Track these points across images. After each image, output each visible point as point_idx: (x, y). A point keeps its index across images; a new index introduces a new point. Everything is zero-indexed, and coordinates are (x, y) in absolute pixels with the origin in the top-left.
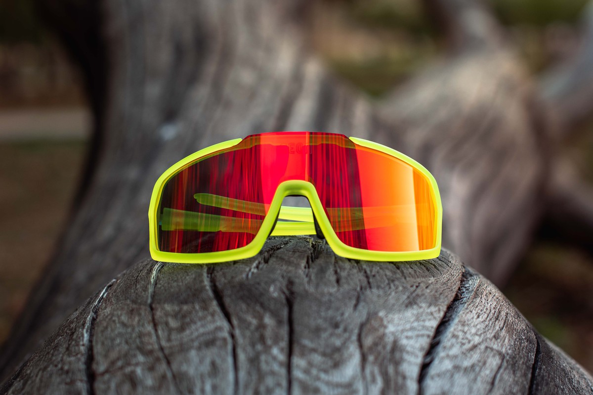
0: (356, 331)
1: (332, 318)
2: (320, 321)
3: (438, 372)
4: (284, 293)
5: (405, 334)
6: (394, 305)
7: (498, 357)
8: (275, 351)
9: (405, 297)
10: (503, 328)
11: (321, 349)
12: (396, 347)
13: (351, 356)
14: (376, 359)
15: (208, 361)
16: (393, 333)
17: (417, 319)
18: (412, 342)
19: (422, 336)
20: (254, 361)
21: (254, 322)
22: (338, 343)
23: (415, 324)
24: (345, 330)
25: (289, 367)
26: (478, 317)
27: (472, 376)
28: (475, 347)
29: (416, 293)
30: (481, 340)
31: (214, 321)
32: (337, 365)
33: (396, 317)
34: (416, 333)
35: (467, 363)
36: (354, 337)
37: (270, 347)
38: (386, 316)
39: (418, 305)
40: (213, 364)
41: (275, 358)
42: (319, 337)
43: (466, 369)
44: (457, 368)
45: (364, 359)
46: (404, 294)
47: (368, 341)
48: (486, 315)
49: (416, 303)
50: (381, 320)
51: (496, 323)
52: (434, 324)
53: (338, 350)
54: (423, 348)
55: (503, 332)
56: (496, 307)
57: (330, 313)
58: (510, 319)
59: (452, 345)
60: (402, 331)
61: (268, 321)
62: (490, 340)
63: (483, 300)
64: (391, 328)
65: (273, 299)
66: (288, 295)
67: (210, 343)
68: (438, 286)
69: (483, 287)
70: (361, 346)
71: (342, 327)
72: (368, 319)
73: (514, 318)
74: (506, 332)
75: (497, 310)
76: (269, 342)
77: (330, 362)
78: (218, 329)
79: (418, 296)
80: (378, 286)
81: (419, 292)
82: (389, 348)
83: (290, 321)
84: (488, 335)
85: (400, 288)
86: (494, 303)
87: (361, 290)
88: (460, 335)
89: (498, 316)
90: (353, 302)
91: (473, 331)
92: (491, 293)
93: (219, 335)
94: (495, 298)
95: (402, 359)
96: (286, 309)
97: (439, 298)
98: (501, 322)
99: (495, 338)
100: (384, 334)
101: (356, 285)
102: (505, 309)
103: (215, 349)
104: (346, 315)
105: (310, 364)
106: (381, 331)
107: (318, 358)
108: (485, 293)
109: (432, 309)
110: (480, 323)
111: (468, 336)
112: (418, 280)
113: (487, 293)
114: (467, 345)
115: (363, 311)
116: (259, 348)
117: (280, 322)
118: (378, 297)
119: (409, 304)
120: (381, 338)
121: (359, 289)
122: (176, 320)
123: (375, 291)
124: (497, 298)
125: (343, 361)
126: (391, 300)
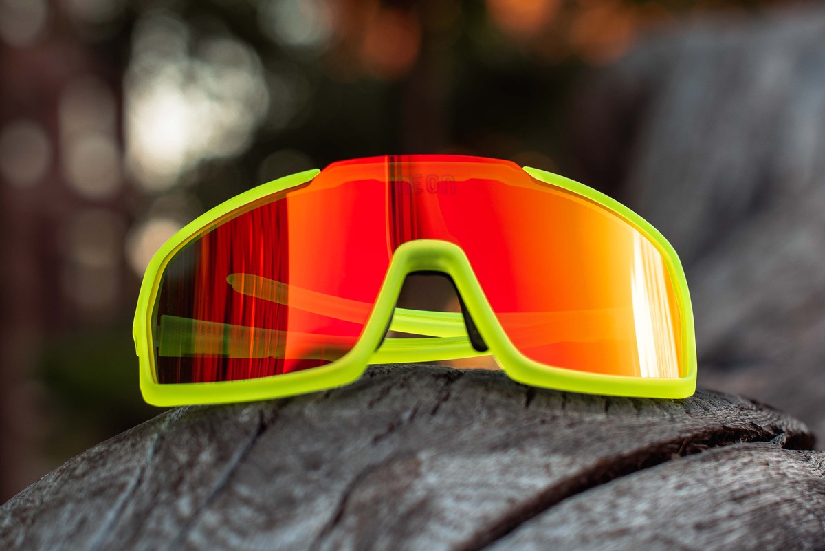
0: (350, 478)
1: (315, 454)
2: (291, 459)
4: (262, 417)
6: (463, 444)
8: (184, 503)
9: (501, 434)
10: (737, 517)
11: (259, 501)
12: (422, 511)
14: (361, 523)
15: (78, 517)
16: (429, 488)
18: (465, 506)
19: (497, 498)
20: (140, 519)
21: (184, 459)
22: (299, 493)
23: (494, 479)
24: (327, 474)
25: (189, 525)
26: (678, 487)
28: (622, 532)
29: (533, 429)
30: (650, 524)
31: (130, 461)
32: (270, 524)
33: (454, 463)
34: (483, 491)
36: (339, 487)
37: (179, 496)
38: (433, 458)
39: (522, 450)
40: (83, 522)
41: (175, 512)
45: (338, 519)
46: (501, 429)
47: (365, 494)
49: (517, 446)
50: (419, 464)
51: (725, 506)
52: (541, 483)
53: (292, 503)
54: (485, 518)
55: (736, 523)
56: (757, 484)
57: (318, 446)
58: (786, 509)
59: (564, 521)
60: (452, 487)
61: (206, 457)
62: (680, 527)
63: (727, 468)
64: (432, 479)
65: (237, 424)
66: (266, 421)
67: (99, 492)
68: (603, 428)
69: (753, 452)
70: (345, 499)
71: (325, 468)
72: (389, 462)
73: (809, 512)
74: (745, 524)
75: (754, 489)
76: (184, 488)
77: (261, 519)
78: (128, 471)
79: (534, 435)
80: (453, 413)
81: (542, 429)
82: (402, 509)
83: (244, 458)
84: (681, 520)
85: (500, 419)
86: (760, 478)
87: (412, 418)
88: (600, 508)
89: (744, 497)
90: (375, 432)
91: (642, 506)
92: (767, 464)
93: (122, 479)
94: (773, 473)
95: (422, 530)
96: (248, 441)
97: (590, 445)
98: (748, 506)
99: (699, 527)
100: (408, 487)
101: (405, 409)
102: (788, 493)
103: (99, 501)
104: (348, 450)
105: (226, 522)
106: (405, 481)
107: (246, 512)
108: (746, 460)
109: (555, 460)
110: (674, 498)
111: (621, 514)
112: (558, 413)
113: (751, 461)
114: (606, 526)
115: (387, 449)
116: (164, 496)
117: (222, 458)
118: (439, 428)
119: (503, 446)
120: (397, 494)
121: (406, 415)
122: (89, 463)
123: (438, 420)
124: (779, 474)
125: (288, 520)
126: (465, 435)
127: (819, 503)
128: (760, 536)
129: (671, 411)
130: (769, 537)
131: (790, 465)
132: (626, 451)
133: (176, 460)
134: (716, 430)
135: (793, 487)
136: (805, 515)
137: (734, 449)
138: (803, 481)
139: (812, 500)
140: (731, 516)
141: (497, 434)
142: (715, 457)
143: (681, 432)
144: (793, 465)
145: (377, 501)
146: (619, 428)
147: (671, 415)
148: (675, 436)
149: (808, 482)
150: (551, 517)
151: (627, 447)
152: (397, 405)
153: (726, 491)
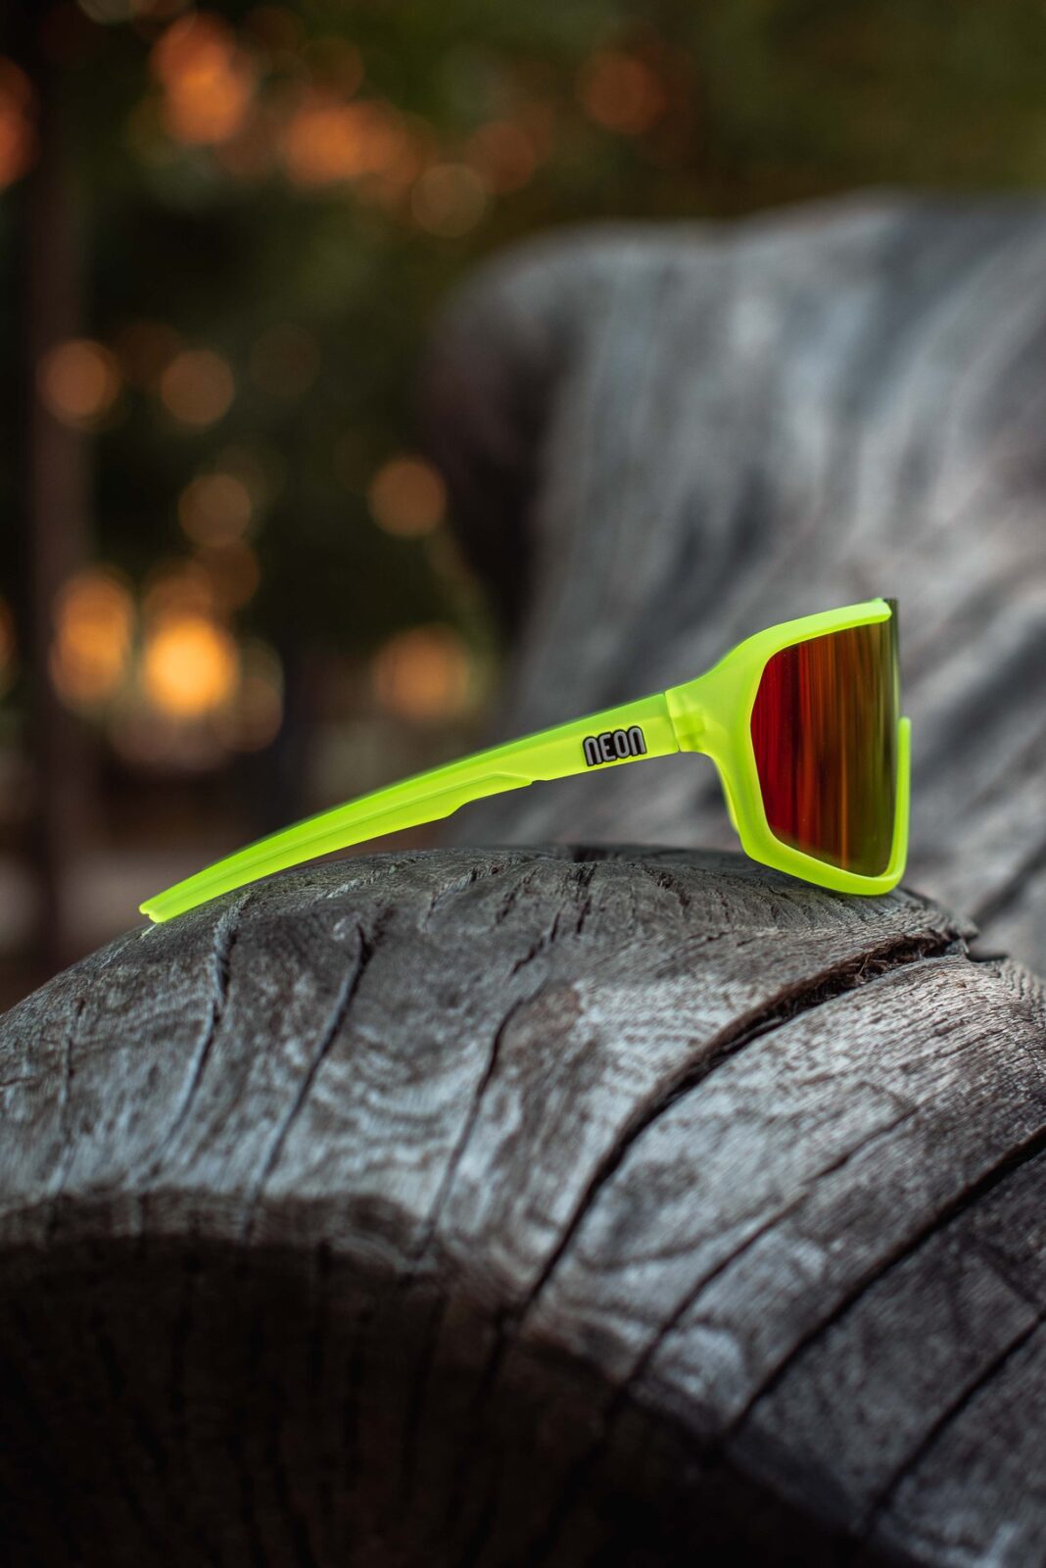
0: (499, 1016)
1: (448, 985)
2: (417, 992)
3: (687, 1116)
4: (362, 935)
5: (629, 1031)
6: (624, 969)
7: (889, 1108)
8: (292, 1049)
9: (665, 956)
10: (946, 1055)
11: (392, 1047)
12: (593, 1056)
13: (460, 1062)
14: (525, 1074)
15: (145, 1068)
16: (596, 1027)
17: (679, 1003)
18: (640, 1049)
19: (677, 1039)
20: (237, 1069)
21: (272, 990)
22: (440, 1036)
23: (668, 1014)
24: (470, 1012)
25: (309, 1078)
26: (876, 1021)
27: (785, 1136)
28: (825, 1079)
29: (701, 950)
30: (853, 1067)
31: (192, 991)
32: (416, 1079)
33: (618, 996)
34: (660, 1031)
35: (781, 1108)
36: (489, 1028)
37: (284, 1040)
38: (592, 991)
39: (694, 976)
40: (154, 1072)
41: (284, 1061)
42: (402, 1022)
43: (771, 1120)
44: (745, 1115)
45: (493, 1068)
46: (665, 950)
47: (520, 1037)
48: (905, 1022)
49: (688, 971)
50: (577, 996)
51: (930, 1041)
52: (723, 1019)
53: (435, 1049)
54: (666, 1065)
55: (945, 1063)
56: (958, 1011)
57: (449, 975)
58: (994, 1044)
59: (757, 1067)
60: (622, 1025)
61: (303, 987)
62: (886, 1071)
63: (921, 993)
64: (595, 1016)
65: (332, 944)
66: (368, 940)
67: (161, 1034)
68: (779, 946)
69: (945, 971)
70: (496, 1046)
71: (465, 1004)
72: (539, 994)
73: (1019, 1046)
74: (953, 1064)
75: (957, 1019)
76: (286, 1030)
77: (403, 1072)
78: (195, 1005)
79: (703, 957)
80: (601, 930)
81: (711, 949)
82: (568, 1056)
83: (354, 990)
84: (885, 1061)
85: (660, 938)
86: (959, 1004)
87: (553, 935)
88: (794, 1049)
89: (948, 1030)
90: (516, 957)
91: (840, 1045)
92: (964, 986)
93: (191, 1017)
94: (972, 996)
95: (595, 1081)
96: (353, 967)
97: (768, 968)
98: (952, 1043)
99: (905, 1069)
100: (570, 1027)
101: (544, 924)
102: (993, 1023)
103: (167, 1045)
104: (487, 980)
105: (357, 1074)
106: (565, 1019)
107: (379, 1062)
108: (941, 981)
109: (733, 988)
110: (873, 1034)
111: (818, 1055)
112: (724, 927)
113: (946, 983)
114: (803, 1072)
115: (534, 977)
116: (260, 1040)
117: (326, 991)
118: (590, 950)
119: (669, 972)
120: (559, 1034)
121: (547, 933)
122: (123, 992)
123: (586, 938)
124: (979, 998)
125: (435, 1072)
126: (623, 958)
127: (1025, 1033)
128: (971, 1081)
129: (845, 918)
130: (982, 1079)
131: (987, 985)
132: (810, 975)
133: (263, 993)
134: (897, 941)
135: (997, 1015)
136: (1015, 1050)
137: (924, 967)
138: (1005, 1005)
139: (1018, 1030)
140: (938, 1055)
141: (661, 957)
142: (906, 978)
143: (864, 947)
144: (990, 984)
145: (537, 1045)
146: (796, 944)
147: (847, 924)
148: (859, 952)
149: (1010, 1006)
150: (740, 1061)
151: (810, 970)
152: (533, 920)
153: (926, 1023)
